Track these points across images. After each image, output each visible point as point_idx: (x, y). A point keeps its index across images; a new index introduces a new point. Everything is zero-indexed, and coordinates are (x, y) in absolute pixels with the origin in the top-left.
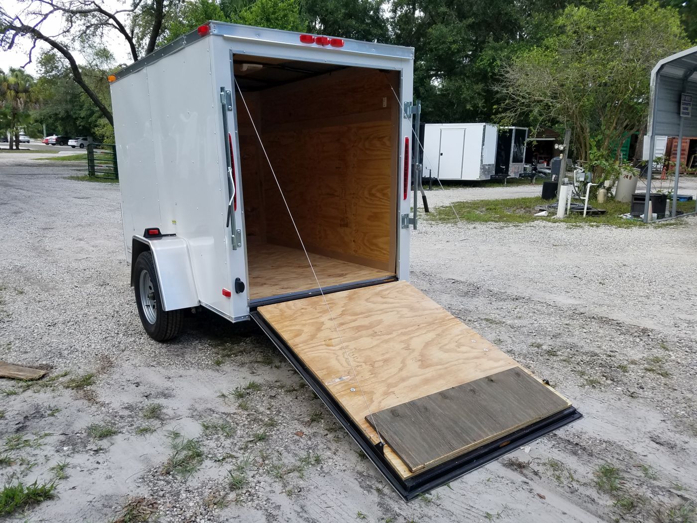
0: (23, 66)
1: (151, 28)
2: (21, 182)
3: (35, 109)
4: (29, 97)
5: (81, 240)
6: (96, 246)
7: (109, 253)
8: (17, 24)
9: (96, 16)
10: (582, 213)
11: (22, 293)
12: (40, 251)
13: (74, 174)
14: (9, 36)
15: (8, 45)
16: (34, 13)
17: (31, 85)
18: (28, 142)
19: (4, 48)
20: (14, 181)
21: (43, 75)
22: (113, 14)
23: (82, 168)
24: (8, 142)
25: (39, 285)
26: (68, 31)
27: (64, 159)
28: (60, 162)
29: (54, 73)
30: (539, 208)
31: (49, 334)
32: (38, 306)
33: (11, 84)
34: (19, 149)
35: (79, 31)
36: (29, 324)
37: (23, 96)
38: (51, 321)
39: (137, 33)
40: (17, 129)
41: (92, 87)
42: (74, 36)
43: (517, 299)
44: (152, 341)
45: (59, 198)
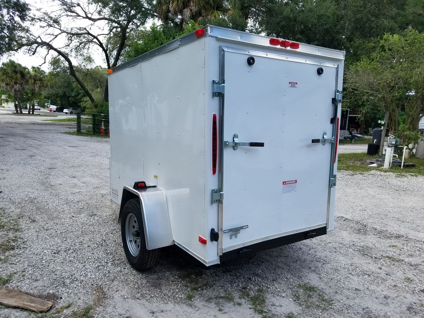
0: (40, 65)
1: (118, 45)
2: (35, 135)
3: (45, 90)
4: (42, 83)
5: (74, 177)
6: (85, 183)
7: (94, 188)
8: (39, 40)
9: (86, 37)
10: (400, 166)
11: (34, 221)
12: (47, 185)
13: (68, 130)
14: (34, 47)
15: (33, 52)
16: (49, 34)
17: (44, 77)
18: (40, 110)
19: (30, 54)
20: (30, 134)
21: (52, 70)
22: (96, 36)
23: (72, 127)
24: (27, 109)
25: (46, 214)
26: (68, 45)
27: (61, 120)
28: (59, 123)
29: (58, 70)
30: (369, 161)
31: (54, 261)
32: (46, 233)
33: (32, 76)
34: (34, 114)
35: (75, 46)
36: (40, 250)
37: (38, 83)
38: (56, 249)
39: (109, 48)
40: (33, 102)
41: (80, 78)
42: (72, 48)
43: (399, 237)
44: (134, 271)
45: (59, 146)
